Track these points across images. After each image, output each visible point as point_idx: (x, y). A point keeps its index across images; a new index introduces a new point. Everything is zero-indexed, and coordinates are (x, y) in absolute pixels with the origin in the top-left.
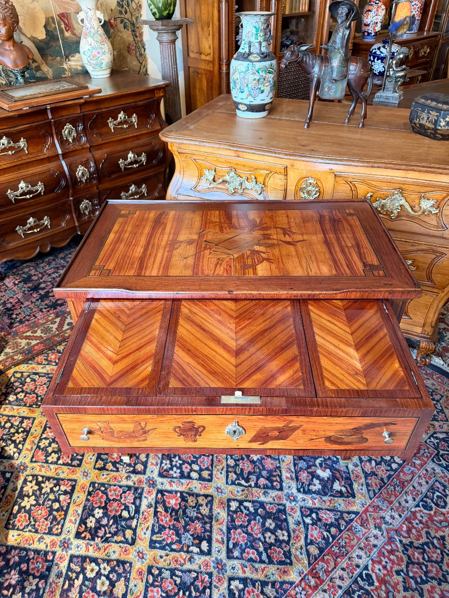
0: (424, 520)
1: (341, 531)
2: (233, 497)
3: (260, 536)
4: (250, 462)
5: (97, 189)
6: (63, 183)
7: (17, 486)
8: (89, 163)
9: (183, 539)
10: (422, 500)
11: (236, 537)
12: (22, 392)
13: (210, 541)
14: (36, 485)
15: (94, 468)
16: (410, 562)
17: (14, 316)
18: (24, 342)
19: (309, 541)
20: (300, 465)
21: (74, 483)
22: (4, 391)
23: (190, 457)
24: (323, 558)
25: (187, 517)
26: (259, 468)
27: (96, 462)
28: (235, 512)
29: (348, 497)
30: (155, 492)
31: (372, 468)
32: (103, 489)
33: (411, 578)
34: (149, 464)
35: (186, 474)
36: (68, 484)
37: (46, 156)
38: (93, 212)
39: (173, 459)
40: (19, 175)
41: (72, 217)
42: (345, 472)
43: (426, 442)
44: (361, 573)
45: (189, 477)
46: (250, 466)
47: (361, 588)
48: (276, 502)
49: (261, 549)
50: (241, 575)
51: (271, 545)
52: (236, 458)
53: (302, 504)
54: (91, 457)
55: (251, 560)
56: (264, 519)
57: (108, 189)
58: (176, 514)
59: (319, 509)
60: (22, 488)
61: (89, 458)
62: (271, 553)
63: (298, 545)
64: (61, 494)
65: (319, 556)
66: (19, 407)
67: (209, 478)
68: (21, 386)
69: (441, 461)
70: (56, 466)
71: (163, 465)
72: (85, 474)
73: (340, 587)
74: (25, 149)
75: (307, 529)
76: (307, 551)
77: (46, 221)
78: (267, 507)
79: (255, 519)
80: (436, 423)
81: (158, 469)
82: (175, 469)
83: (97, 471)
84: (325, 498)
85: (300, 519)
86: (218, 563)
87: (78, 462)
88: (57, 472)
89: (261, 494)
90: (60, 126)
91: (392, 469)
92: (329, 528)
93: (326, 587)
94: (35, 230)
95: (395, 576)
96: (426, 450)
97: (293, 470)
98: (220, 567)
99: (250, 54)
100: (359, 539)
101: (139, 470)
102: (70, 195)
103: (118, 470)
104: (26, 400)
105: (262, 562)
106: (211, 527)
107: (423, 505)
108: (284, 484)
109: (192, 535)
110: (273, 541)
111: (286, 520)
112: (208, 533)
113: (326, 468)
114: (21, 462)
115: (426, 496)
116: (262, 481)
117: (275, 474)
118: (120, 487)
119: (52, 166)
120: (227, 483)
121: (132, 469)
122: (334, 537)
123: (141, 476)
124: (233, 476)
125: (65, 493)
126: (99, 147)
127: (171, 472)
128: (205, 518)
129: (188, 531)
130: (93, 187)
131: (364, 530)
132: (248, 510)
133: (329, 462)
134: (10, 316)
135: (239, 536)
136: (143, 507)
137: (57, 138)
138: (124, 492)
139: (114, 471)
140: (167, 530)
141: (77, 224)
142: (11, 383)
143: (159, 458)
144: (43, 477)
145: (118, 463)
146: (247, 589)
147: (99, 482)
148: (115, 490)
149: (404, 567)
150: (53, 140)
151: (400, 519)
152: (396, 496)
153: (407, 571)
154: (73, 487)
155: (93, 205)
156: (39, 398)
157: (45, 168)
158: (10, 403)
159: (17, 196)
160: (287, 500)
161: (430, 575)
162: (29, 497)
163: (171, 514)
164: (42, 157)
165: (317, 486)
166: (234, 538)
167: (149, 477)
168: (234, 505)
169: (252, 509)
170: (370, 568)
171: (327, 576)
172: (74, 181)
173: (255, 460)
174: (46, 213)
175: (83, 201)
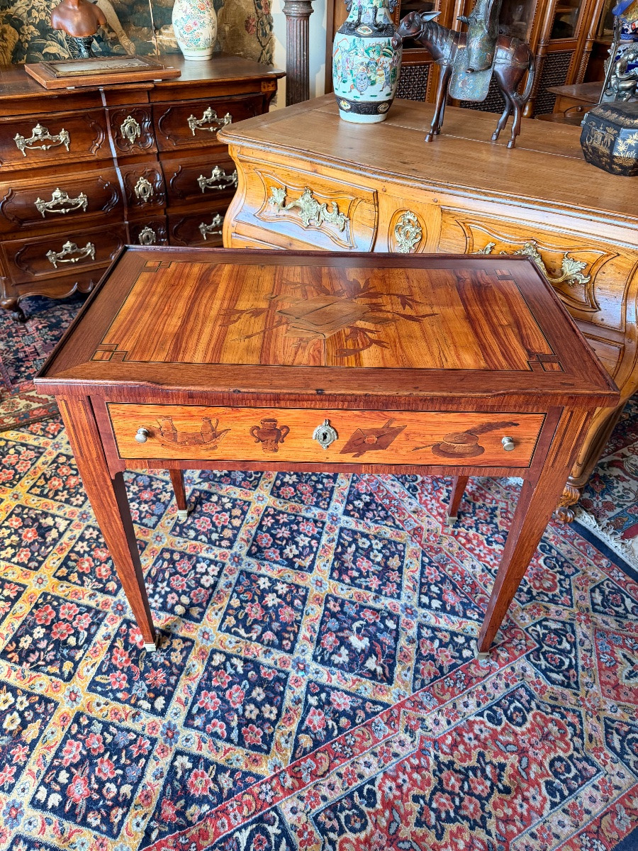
0: (482, 736)
1: (354, 724)
2: (221, 649)
3: (239, 706)
4: (262, 607)
5: (165, 214)
6: (115, 199)
8: (154, 175)
9: (134, 688)
10: (490, 708)
11: (207, 700)
13: (168, 698)
15: (54, 576)
16: (440, 788)
17: (23, 369)
18: (24, 402)
19: (303, 728)
20: (329, 625)
21: (22, 589)
23: (182, 586)
24: (315, 755)
25: (150, 661)
26: (271, 617)
27: (59, 568)
28: (217, 668)
29: (382, 681)
30: (120, 621)
31: (432, 650)
32: (55, 603)
33: (433, 810)
35: (169, 606)
36: (14, 589)
37: (93, 159)
39: (159, 584)
40: (54, 180)
42: (389, 647)
43: (527, 629)
44: (362, 787)
45: (171, 611)
46: (260, 612)
47: (354, 806)
48: (278, 666)
49: (234, 724)
50: (195, 751)
51: (250, 721)
52: (243, 598)
53: (312, 677)
54: (55, 561)
55: (215, 735)
56: (253, 685)
57: (181, 216)
58: (138, 655)
59: (334, 689)
61: (52, 562)
62: (245, 732)
63: (287, 730)
65: (311, 751)
67: (199, 617)
69: (540, 659)
70: (8, 564)
72: (40, 581)
73: (325, 799)
74: (66, 145)
75: (307, 711)
76: (297, 740)
77: (89, 249)
78: (263, 671)
79: (240, 684)
80: (553, 607)
83: (55, 580)
84: (347, 675)
85: (302, 697)
86: (168, 729)
87: (37, 565)
88: (6, 571)
89: (260, 652)
90: (117, 119)
91: (461, 657)
92: (339, 717)
93: (305, 794)
94: (73, 260)
95: (411, 802)
96: (523, 641)
97: (317, 630)
98: (170, 734)
99: (358, 24)
100: (376, 741)
101: (110, 589)
102: (125, 217)
103: (82, 584)
105: (229, 740)
106: (177, 681)
107: (488, 716)
108: (297, 646)
109: (148, 686)
110: (254, 717)
111: (282, 694)
112: (170, 688)
113: (364, 636)
115: (498, 704)
116: (269, 636)
117: (289, 629)
118: (78, 605)
119: (101, 173)
120: (220, 628)
121: (102, 586)
122: (341, 730)
123: (109, 597)
124: (231, 621)
125: (7, 599)
126: (172, 154)
127: (150, 600)
128: (174, 669)
129: (145, 679)
130: (158, 210)
131: (388, 730)
132: (235, 669)
133: (371, 629)
134: (17, 369)
135: (210, 701)
136: (98, 637)
137: (113, 135)
138: (81, 613)
139: (77, 584)
140: (118, 672)
145: (86, 575)
146: (195, 770)
147: (53, 594)
148: (70, 608)
149: (427, 792)
150: (107, 136)
151: (447, 727)
152: (453, 695)
153: (431, 800)
154: (19, 594)
155: (158, 236)
156: (17, 477)
157: (92, 175)
159: (48, 208)
160: (293, 667)
161: (463, 812)
163: (130, 653)
164: (88, 159)
165: (343, 657)
166: (202, 703)
167: (119, 600)
168: (218, 659)
169: (240, 670)
170: (377, 783)
171: (312, 780)
172: (132, 199)
173: (270, 605)
174: (91, 237)
175: (143, 228)
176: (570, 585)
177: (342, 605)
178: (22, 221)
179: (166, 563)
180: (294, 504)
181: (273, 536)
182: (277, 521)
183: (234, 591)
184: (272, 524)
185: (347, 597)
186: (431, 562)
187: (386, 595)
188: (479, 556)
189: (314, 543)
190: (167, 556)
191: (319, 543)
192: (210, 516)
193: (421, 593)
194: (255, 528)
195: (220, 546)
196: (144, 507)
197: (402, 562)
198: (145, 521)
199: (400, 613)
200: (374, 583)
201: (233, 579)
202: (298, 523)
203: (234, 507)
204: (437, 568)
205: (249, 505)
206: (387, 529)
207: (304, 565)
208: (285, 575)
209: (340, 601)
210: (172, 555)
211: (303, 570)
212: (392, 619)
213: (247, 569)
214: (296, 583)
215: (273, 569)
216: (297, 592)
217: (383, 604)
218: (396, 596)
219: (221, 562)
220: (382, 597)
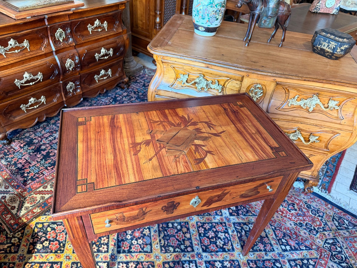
5: (79, 74)
6: (56, 72)
8: (75, 57)
12: (47, 240)
17: (26, 175)
18: (38, 197)
22: (31, 241)
37: (43, 53)
38: (75, 90)
40: (24, 68)
41: (61, 95)
43: (323, 247)
57: (87, 74)
66: (46, 254)
68: (44, 235)
69: (335, 260)
74: (28, 48)
77: (43, 99)
80: (325, 232)
90: (54, 30)
94: (35, 107)
96: (325, 253)
102: (60, 80)
104: (51, 247)
119: (48, 59)
126: (81, 45)
130: (76, 73)
134: (22, 175)
137: (52, 39)
141: (64, 99)
142: (36, 233)
150: (49, 40)
155: (76, 85)
156: (62, 244)
157: (43, 62)
158: (39, 251)
159: (22, 84)
164: (41, 54)
172: (64, 70)
174: (43, 93)
175: (69, 83)
176: (325, 221)
177: (256, 264)
178: (7, 93)
180: (207, 217)
181: (208, 237)
182: (205, 229)
184: (204, 231)
185: (255, 259)
186: (275, 228)
187: (269, 251)
188: (289, 218)
189: (226, 234)
191: (229, 234)
192: (174, 236)
193: (280, 245)
194: (198, 236)
195: (188, 251)
196: (140, 241)
197: (265, 232)
198: (145, 249)
199: (278, 258)
200: (261, 247)
202: (214, 227)
203: (182, 227)
204: (279, 230)
205: (188, 224)
206: (251, 217)
207: (229, 248)
208: (224, 256)
209: (253, 261)
210: (169, 264)
211: (230, 251)
212: (277, 262)
213: (207, 260)
214: (231, 259)
215: (218, 255)
216: (235, 264)
217: (270, 256)
218: (272, 250)
219: (194, 260)
220: (268, 253)
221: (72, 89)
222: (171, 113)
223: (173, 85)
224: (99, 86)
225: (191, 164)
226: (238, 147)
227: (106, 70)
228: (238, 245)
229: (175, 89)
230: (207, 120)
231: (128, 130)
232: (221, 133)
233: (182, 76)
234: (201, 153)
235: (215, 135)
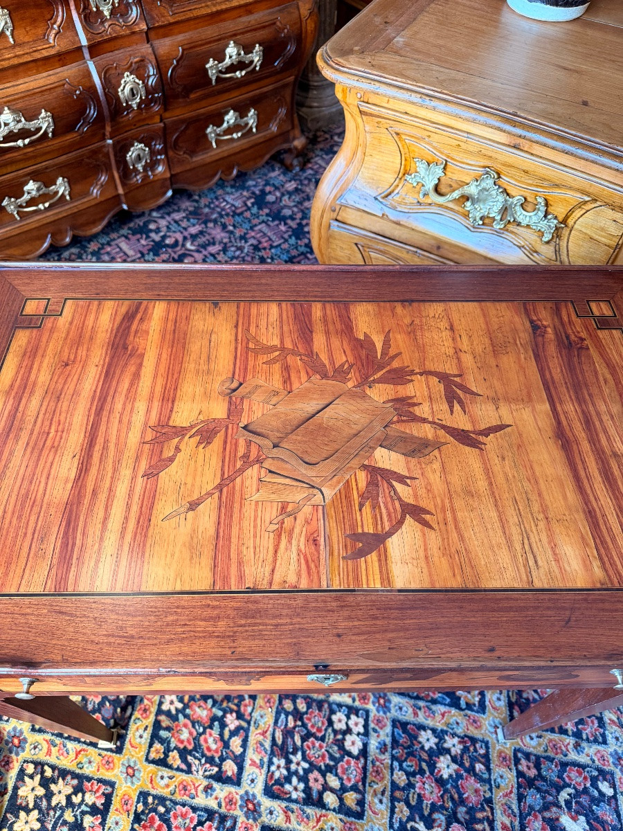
4: (437, 780)
5: (161, 121)
6: (92, 112)
7: (6, 784)
8: (145, 67)
14: (40, 784)
20: (529, 800)
21: (110, 789)
23: (323, 756)
26: (452, 798)
27: (151, 746)
32: (162, 809)
34: (247, 763)
35: (315, 795)
36: (97, 791)
37: (53, 52)
38: (152, 165)
39: (291, 757)
41: (112, 178)
42: (614, 828)
45: (320, 804)
46: (436, 790)
52: (408, 769)
54: (141, 731)
57: (183, 121)
60: (16, 788)
61: (138, 734)
64: (87, 813)
67: (359, 809)
70: (78, 745)
71: (273, 768)
72: (130, 771)
74: (8, 33)
77: (61, 187)
81: (263, 777)
82: (294, 780)
83: (152, 767)
87: (118, 743)
88: (78, 760)
97: (516, 811)
101: (229, 774)
102: (108, 134)
103: (189, 771)
113: (578, 813)
114: (15, 729)
117: (480, 815)
118: (194, 809)
119: (67, 72)
120: (391, 826)
121: (216, 769)
123: (233, 789)
124: (402, 811)
125: (94, 810)
126: (167, 29)
127: (288, 787)
130: (152, 117)
133: (584, 800)
137: (77, 8)
138: (201, 823)
139: (182, 771)
141: (121, 191)
143: (265, 750)
144: (53, 768)
145: (190, 753)
147: (154, 792)
148: (184, 816)
150: (69, 10)
154: (108, 798)
155: (153, 153)
157: (53, 79)
162: (28, 811)
164: (45, 53)
167: (247, 793)
172: (116, 108)
173: (445, 776)
174: (63, 170)
175: (133, 145)
177: (538, 766)
179: (290, 718)
183: (393, 758)
185: (540, 751)
187: (588, 740)
190: (288, 705)
199: (612, 768)
201: (385, 734)
207: (472, 701)
208: (451, 721)
209: (533, 758)
210: (294, 703)
211: (473, 710)
212: (605, 779)
213: (400, 717)
214: (469, 733)
215: (434, 713)
216: (476, 750)
217: (588, 755)
218: (600, 739)
219: (363, 710)
220: (584, 744)
221: (143, 163)
222: (329, 319)
223: (390, 194)
224: (217, 158)
225: (332, 553)
226: (536, 507)
227: (242, 111)
228: (499, 699)
229: (394, 208)
230: (451, 368)
231: (162, 369)
232: (487, 432)
233: (421, 167)
234: (384, 511)
235: (464, 438)
